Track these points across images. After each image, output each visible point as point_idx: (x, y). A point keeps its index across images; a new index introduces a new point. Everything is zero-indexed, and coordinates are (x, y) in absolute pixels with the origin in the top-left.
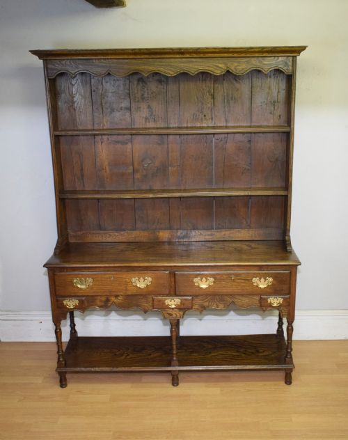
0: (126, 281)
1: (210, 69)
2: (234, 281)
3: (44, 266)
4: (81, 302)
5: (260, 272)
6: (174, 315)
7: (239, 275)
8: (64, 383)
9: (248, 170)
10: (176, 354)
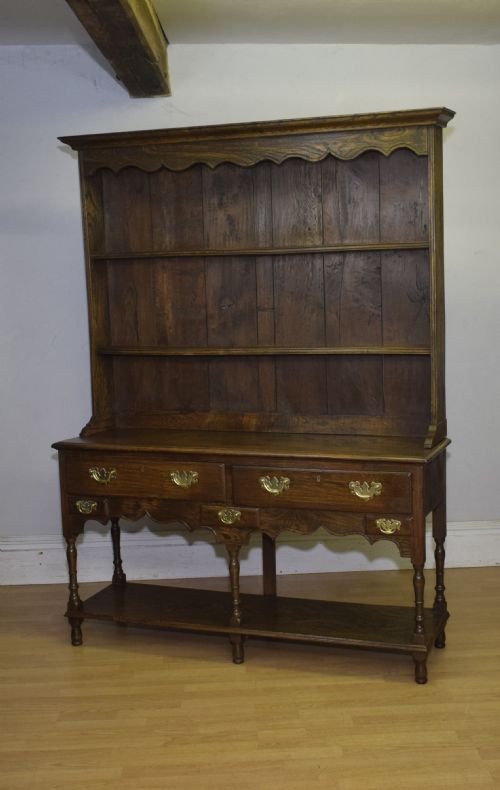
0: (162, 477)
1: (303, 152)
2: (319, 485)
3: (54, 446)
4: (101, 506)
5: (361, 472)
6: (233, 539)
7: (328, 475)
8: (77, 637)
9: (378, 316)
10: (239, 605)
